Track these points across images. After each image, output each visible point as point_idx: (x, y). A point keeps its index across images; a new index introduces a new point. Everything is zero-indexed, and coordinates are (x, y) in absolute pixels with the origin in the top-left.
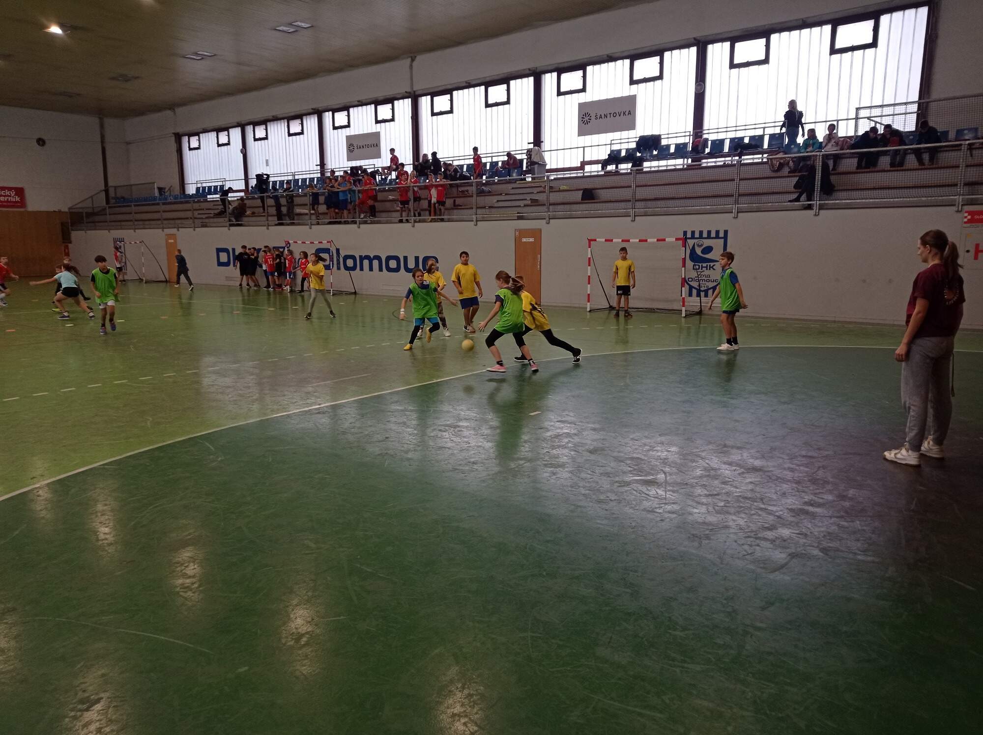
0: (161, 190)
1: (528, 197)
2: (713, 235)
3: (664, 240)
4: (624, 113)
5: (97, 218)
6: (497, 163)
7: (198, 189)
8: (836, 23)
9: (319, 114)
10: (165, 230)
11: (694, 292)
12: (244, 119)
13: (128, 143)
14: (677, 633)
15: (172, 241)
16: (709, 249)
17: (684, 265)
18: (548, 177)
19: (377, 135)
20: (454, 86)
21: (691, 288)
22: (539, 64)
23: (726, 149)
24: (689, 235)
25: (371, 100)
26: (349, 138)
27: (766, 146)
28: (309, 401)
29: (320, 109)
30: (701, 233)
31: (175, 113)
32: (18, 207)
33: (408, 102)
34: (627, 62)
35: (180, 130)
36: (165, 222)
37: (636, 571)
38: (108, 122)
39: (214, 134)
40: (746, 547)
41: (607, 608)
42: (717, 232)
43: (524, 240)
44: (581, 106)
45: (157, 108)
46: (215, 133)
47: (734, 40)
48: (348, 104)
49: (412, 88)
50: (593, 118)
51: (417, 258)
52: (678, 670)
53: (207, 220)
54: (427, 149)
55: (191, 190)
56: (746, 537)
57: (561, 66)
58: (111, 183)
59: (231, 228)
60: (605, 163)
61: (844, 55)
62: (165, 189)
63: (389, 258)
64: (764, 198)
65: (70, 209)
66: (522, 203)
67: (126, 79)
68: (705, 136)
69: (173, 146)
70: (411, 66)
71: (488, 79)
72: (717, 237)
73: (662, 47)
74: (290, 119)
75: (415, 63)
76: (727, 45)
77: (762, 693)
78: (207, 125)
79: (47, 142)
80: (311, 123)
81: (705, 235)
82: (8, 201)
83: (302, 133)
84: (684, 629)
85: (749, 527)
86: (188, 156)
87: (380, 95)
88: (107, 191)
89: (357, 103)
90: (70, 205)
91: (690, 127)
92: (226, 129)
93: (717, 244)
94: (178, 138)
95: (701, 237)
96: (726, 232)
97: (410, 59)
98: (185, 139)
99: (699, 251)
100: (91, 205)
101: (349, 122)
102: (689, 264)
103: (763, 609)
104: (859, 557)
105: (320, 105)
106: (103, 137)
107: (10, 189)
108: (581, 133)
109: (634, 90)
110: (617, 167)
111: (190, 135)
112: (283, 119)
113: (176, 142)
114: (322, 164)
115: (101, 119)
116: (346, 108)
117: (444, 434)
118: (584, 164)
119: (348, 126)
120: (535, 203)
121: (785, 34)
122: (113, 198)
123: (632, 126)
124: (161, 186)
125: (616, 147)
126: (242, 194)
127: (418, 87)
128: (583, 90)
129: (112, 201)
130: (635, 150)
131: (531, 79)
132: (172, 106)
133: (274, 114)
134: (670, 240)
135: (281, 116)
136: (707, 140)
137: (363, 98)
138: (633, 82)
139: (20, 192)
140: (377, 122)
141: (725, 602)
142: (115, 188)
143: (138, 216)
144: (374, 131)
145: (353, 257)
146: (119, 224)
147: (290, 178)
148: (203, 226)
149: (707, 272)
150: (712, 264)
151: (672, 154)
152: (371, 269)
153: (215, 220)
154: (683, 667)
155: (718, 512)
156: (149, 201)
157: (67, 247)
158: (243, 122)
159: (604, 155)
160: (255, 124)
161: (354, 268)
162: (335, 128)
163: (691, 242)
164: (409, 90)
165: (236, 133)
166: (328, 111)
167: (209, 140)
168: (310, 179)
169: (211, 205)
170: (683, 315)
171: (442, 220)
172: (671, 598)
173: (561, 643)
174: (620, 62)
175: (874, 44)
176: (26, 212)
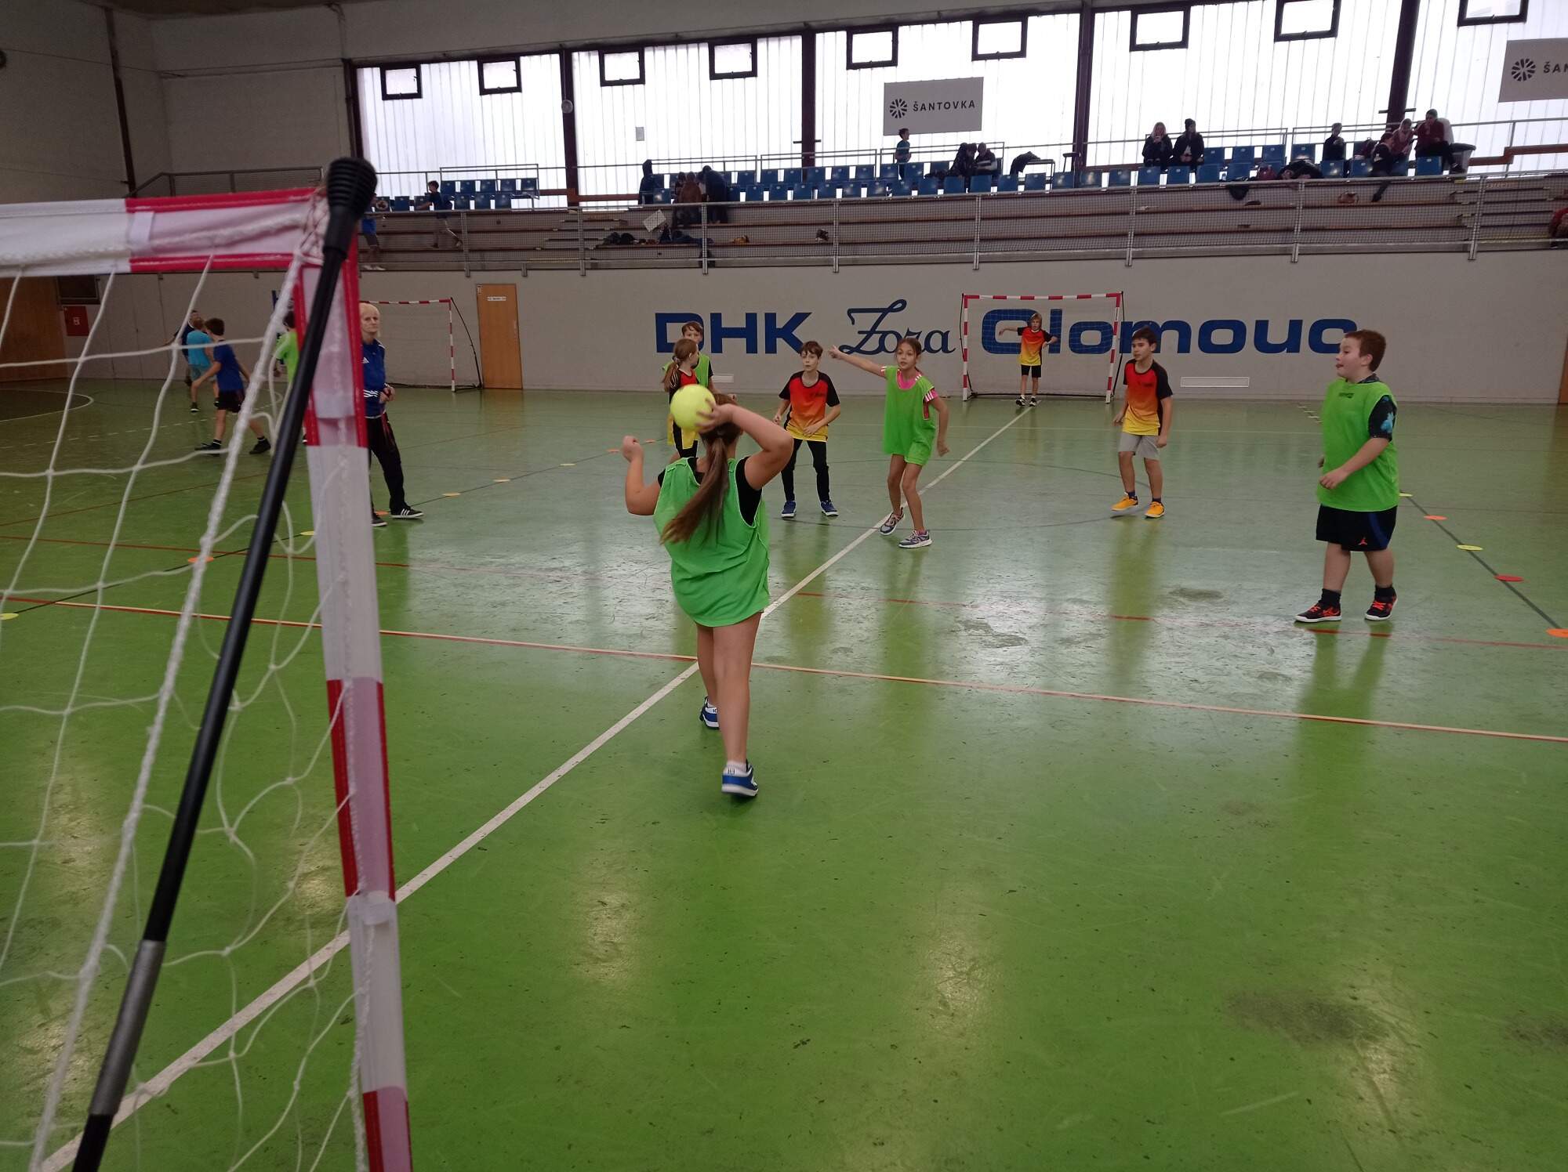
9: (808, 34)
10: (473, 274)
12: (569, 38)
13: (163, 75)
15: (499, 299)
19: (977, 84)
25: (966, 12)
26: (889, 88)
29: (813, 24)
31: (341, 14)
33: (1068, 21)
35: (353, 54)
44: (1512, 46)
46: (474, 64)
48: (897, 18)
50: (1540, 69)
51: (1295, 326)
63: (1210, 326)
69: (331, 86)
74: (716, 41)
80: (782, 53)
83: (753, 73)
89: (934, 15)
92: (514, 56)
94: (351, 71)
101: (894, 56)
105: (813, 17)
106: (114, 55)
108: (1506, 95)
112: (698, 41)
113: (340, 80)
114: (808, 140)
115: (108, 11)
116: (889, 26)
119: (893, 65)
128: (1521, 18)
133: (668, 31)
135: (693, 35)
137: (945, 8)
140: (976, 57)
144: (966, 75)
158: (568, 44)
160: (603, 49)
162: (853, 66)
165: (541, 67)
166: (835, 28)
167: (450, 78)
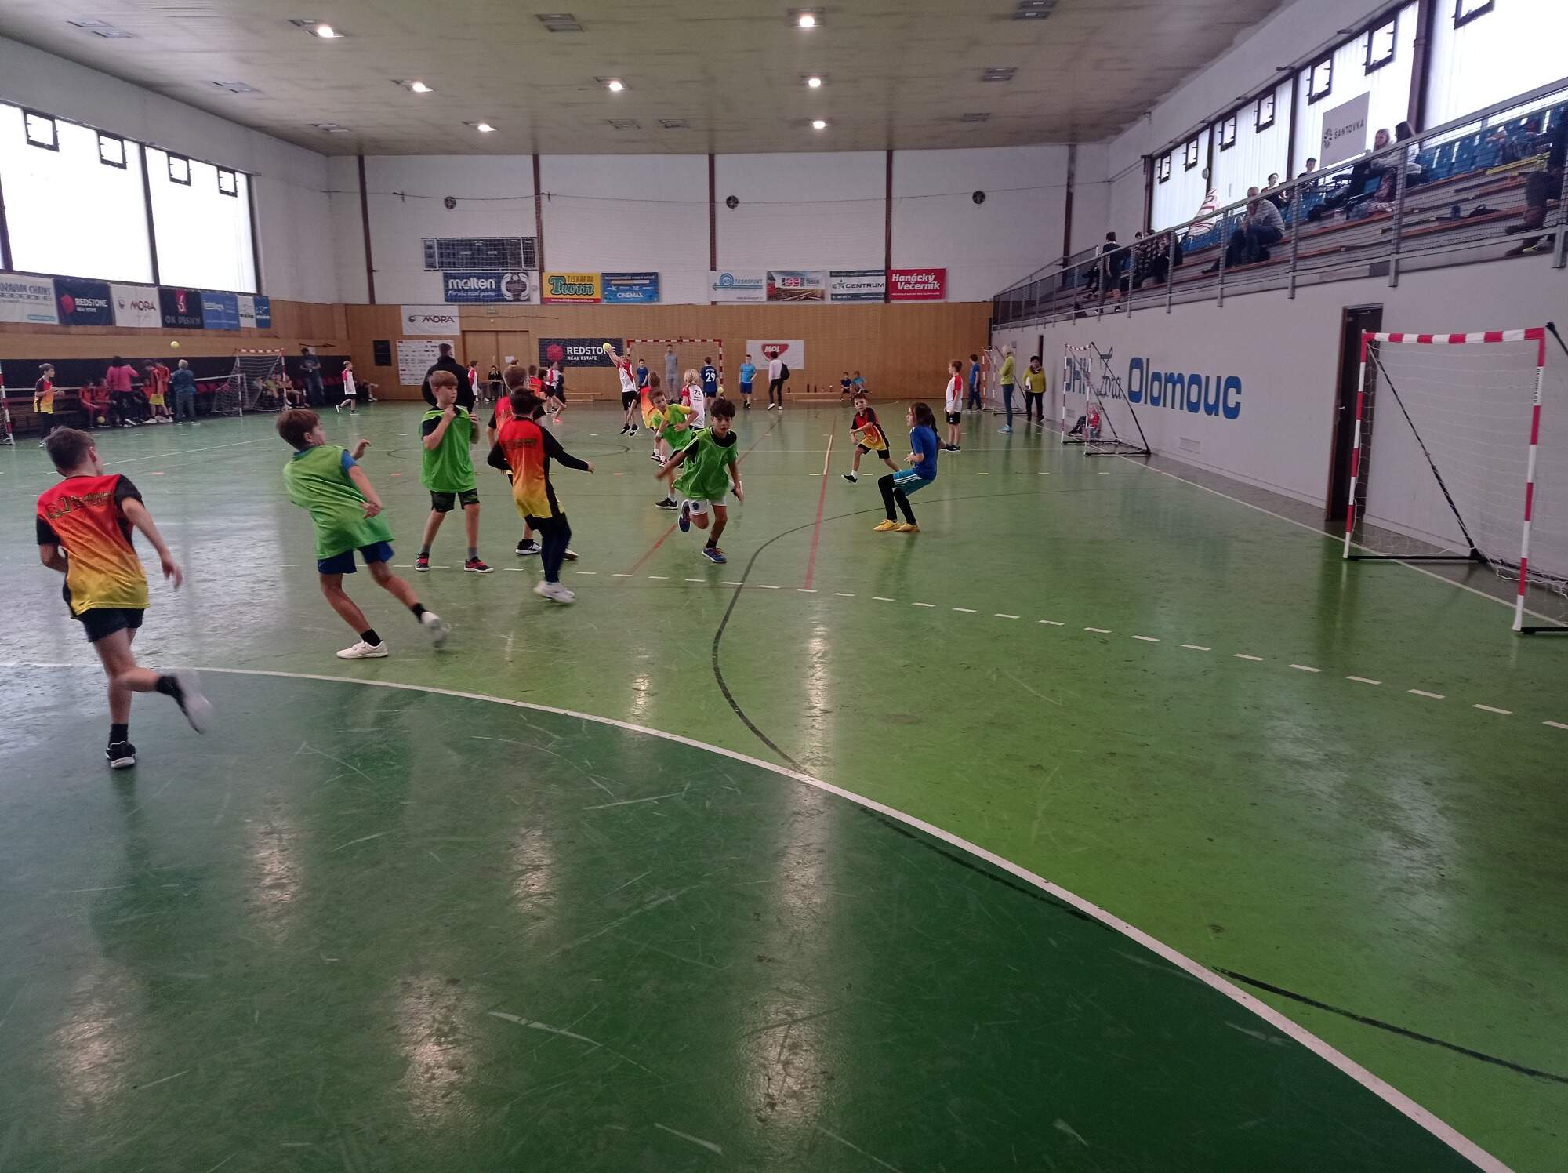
9: (1296, 76)
12: (1211, 112)
19: (1365, 101)
25: (1365, 23)
26: (1327, 117)
29: (1297, 65)
31: (1150, 121)
35: (1152, 150)
38: (1083, 149)
39: (1182, 149)
45: (1134, 115)
46: (1186, 145)
48: (1331, 45)
63: (1193, 381)
65: (995, 297)
74: (1261, 97)
78: (1179, 135)
80: (1284, 98)
82: (923, 291)
83: (1271, 122)
86: (1158, 193)
88: (1066, 260)
90: (996, 292)
92: (1194, 136)
94: (1150, 162)
98: (1158, 163)
101: (1330, 83)
105: (1297, 59)
106: (1071, 176)
107: (928, 272)
111: (1163, 156)
112: (1253, 100)
113: (1149, 172)
115: (1072, 147)
116: (1330, 54)
119: (1326, 93)
132: (1148, 108)
133: (1245, 94)
135: (1248, 97)
139: (940, 275)
140: (1367, 71)
144: (1362, 92)
160: (1224, 119)
161: (1159, 401)
162: (1311, 101)
165: (1203, 143)
166: (1308, 66)
167: (1178, 160)
176: (946, 303)
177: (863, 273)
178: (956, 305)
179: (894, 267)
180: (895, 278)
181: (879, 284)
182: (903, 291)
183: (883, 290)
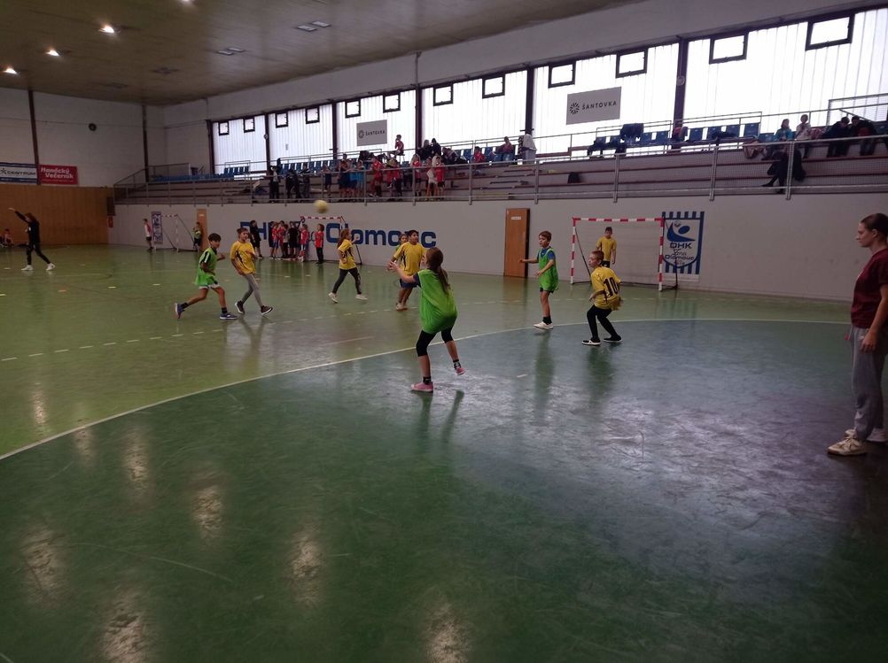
0: (193, 169)
1: (519, 179)
2: (690, 216)
3: (644, 220)
4: (610, 104)
5: (138, 194)
6: (491, 148)
7: (226, 170)
8: (812, 20)
9: (334, 103)
10: (197, 205)
11: (671, 268)
12: (268, 108)
13: (166, 128)
14: (653, 582)
15: (202, 215)
16: (686, 229)
17: (662, 244)
18: (538, 161)
19: (384, 123)
20: (455, 79)
21: (668, 264)
22: (532, 59)
23: (704, 137)
24: (667, 216)
25: (379, 92)
26: (359, 125)
27: (741, 134)
28: (319, 359)
29: (334, 99)
30: (679, 213)
31: (207, 103)
32: (73, 183)
33: (413, 94)
34: (614, 57)
35: (211, 117)
36: (198, 198)
37: (615, 524)
38: (150, 109)
39: (240, 122)
40: (719, 505)
41: (588, 557)
42: (694, 213)
43: (513, 218)
44: (570, 97)
45: (192, 98)
46: (242, 120)
47: (713, 37)
48: (359, 95)
49: (417, 81)
50: (581, 108)
52: (653, 616)
53: (233, 197)
54: (428, 136)
55: (220, 170)
56: (718, 496)
57: (552, 60)
58: (150, 163)
59: (254, 204)
60: (590, 149)
61: (819, 50)
62: (196, 169)
63: (392, 233)
64: (739, 183)
65: (115, 185)
66: (513, 185)
67: (166, 71)
68: (684, 125)
69: (206, 132)
70: (416, 62)
71: (486, 73)
72: (694, 217)
73: (646, 43)
74: (307, 108)
75: (419, 59)
76: (708, 41)
77: (733, 641)
78: (237, 114)
79: (98, 127)
80: (326, 112)
81: (682, 216)
82: (63, 179)
83: (318, 121)
84: (660, 579)
85: (721, 486)
86: (219, 140)
87: (388, 87)
88: (147, 170)
89: (367, 94)
90: (115, 182)
91: (671, 117)
92: (252, 117)
93: (694, 225)
94: (210, 124)
95: (679, 217)
96: (702, 213)
97: (415, 55)
98: (216, 125)
99: (676, 230)
100: (132, 182)
101: (360, 111)
102: (667, 242)
103: (734, 563)
104: (825, 518)
105: (334, 96)
106: (144, 122)
107: (65, 168)
108: (569, 121)
109: (620, 82)
110: (601, 153)
111: (221, 122)
112: (302, 108)
113: (208, 128)
114: (335, 149)
115: (144, 107)
116: (358, 99)
117: (439, 392)
118: (571, 149)
119: (359, 115)
120: (525, 185)
121: (762, 32)
122: (152, 176)
123: (616, 115)
124: (195, 166)
125: (601, 135)
126: (265, 174)
127: (421, 80)
128: (573, 82)
129: (152, 179)
130: (619, 137)
131: (525, 72)
132: (205, 96)
133: (294, 104)
134: (650, 220)
135: (300, 106)
136: (686, 128)
137: (373, 90)
138: (618, 75)
139: (73, 170)
140: (385, 111)
141: (698, 555)
142: (154, 167)
143: (173, 193)
144: (382, 119)
145: (360, 232)
146: (157, 199)
147: (307, 161)
148: (229, 203)
149: (683, 250)
150: (688, 243)
151: (654, 141)
152: (376, 243)
153: (241, 197)
154: (658, 614)
155: (692, 472)
156: (183, 180)
157: (111, 219)
158: (267, 111)
159: (589, 141)
160: (278, 112)
161: (360, 242)
162: (347, 116)
163: (669, 222)
164: (413, 83)
165: (260, 121)
166: (342, 101)
167: (236, 126)
168: (324, 161)
169: (237, 184)
170: (660, 289)
171: (442, 199)
172: (648, 550)
173: (545, 587)
174: (607, 57)
175: (848, 40)
176: (78, 188)
177: (20, 165)
178: (85, 189)
179: (41, 162)
180: (43, 169)
181: (32, 173)
182: (49, 178)
183: (35, 177)
